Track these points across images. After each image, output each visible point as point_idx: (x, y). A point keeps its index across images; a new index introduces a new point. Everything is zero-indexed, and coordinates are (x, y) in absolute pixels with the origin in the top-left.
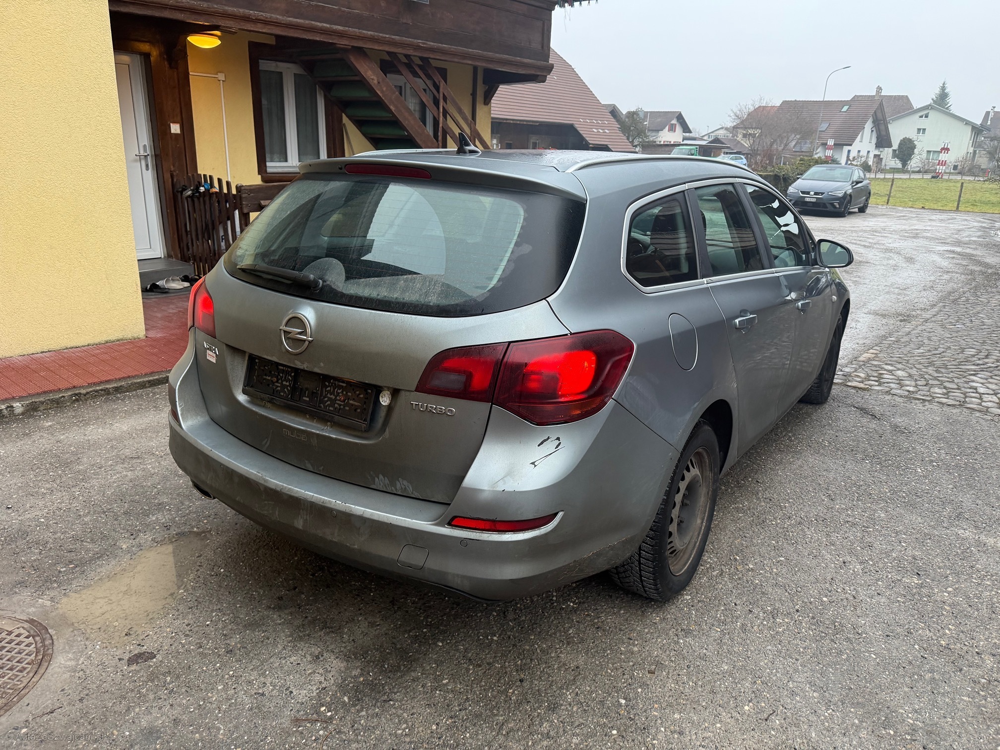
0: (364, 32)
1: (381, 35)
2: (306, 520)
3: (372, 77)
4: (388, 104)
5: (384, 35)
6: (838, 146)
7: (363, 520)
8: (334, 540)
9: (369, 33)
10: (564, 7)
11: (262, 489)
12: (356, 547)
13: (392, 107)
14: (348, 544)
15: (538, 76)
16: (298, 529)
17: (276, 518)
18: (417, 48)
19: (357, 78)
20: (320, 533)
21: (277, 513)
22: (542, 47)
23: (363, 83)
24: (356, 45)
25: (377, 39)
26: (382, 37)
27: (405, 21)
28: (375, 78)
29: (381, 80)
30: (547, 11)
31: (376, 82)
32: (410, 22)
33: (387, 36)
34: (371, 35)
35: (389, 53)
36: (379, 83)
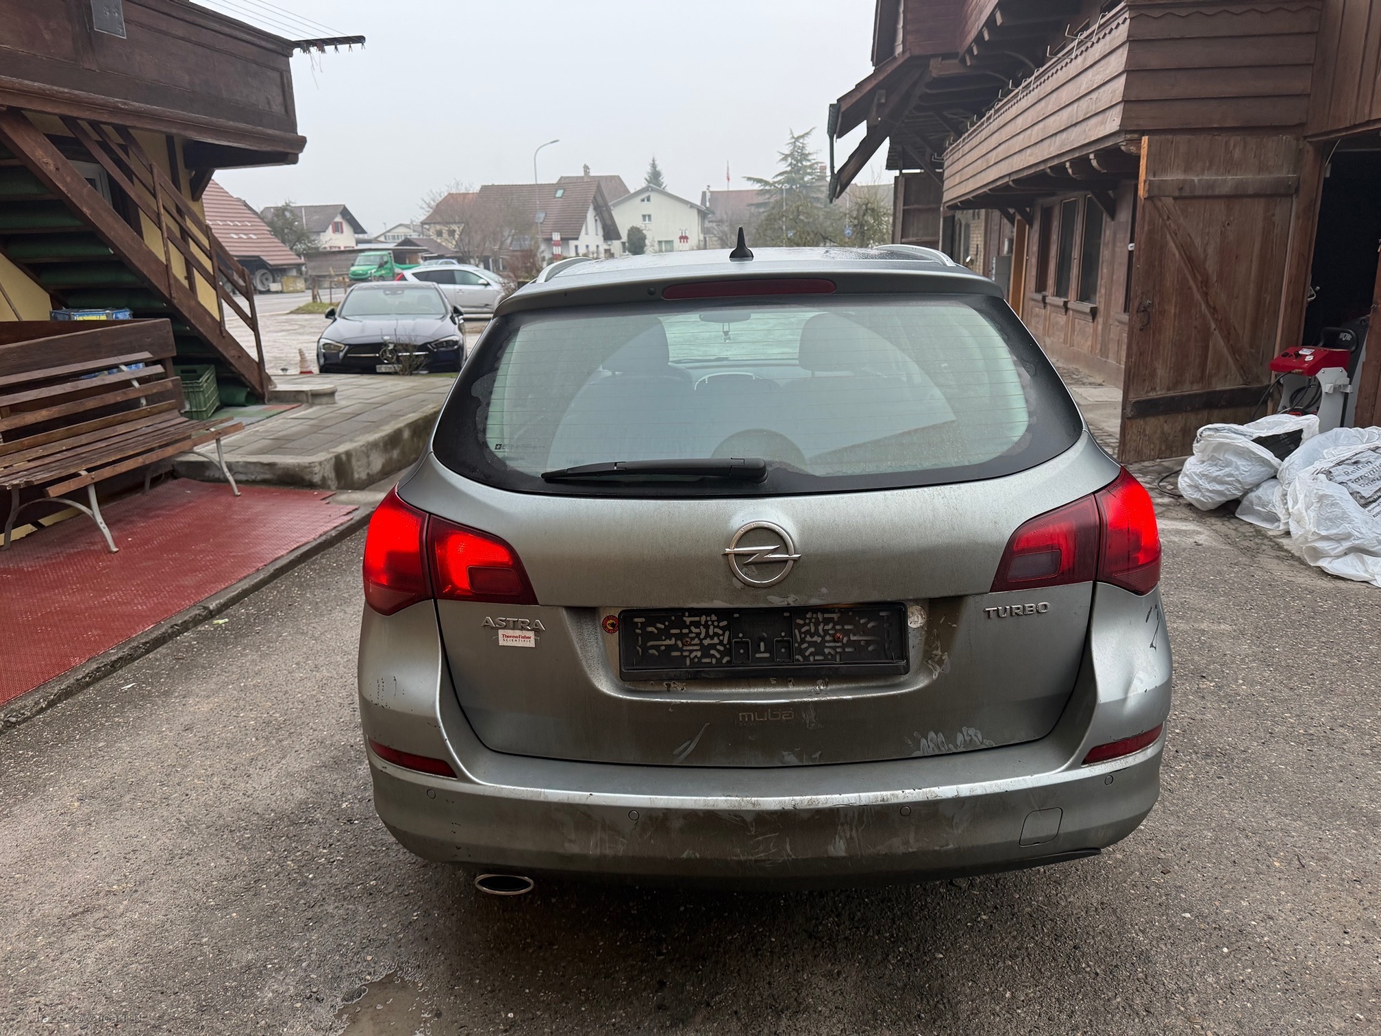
0: (26, 82)
1: (56, 88)
2: (851, 837)
3: (45, 160)
4: (78, 205)
5: (61, 89)
6: (565, 240)
7: (958, 801)
8: (910, 850)
9: (36, 84)
10: (309, 52)
11: (749, 819)
12: (951, 846)
13: (85, 210)
14: (937, 848)
15: (288, 154)
16: (837, 859)
17: (788, 855)
18: (115, 110)
19: (15, 162)
20: (882, 849)
21: (788, 847)
22: (286, 111)
23: (27, 171)
24: (14, 104)
25: (48, 95)
26: (57, 92)
27: (87, 66)
28: (50, 161)
29: (60, 165)
30: (284, 58)
31: (52, 168)
32: (94, 67)
33: (66, 90)
34: (40, 88)
35: (64, 118)
36: (57, 169)
